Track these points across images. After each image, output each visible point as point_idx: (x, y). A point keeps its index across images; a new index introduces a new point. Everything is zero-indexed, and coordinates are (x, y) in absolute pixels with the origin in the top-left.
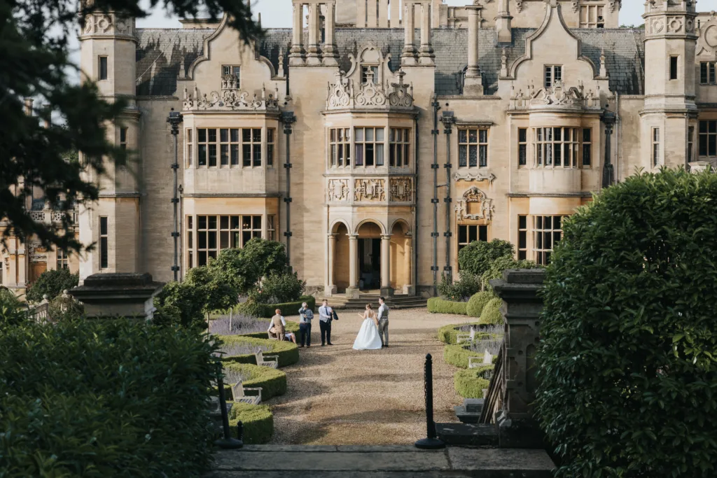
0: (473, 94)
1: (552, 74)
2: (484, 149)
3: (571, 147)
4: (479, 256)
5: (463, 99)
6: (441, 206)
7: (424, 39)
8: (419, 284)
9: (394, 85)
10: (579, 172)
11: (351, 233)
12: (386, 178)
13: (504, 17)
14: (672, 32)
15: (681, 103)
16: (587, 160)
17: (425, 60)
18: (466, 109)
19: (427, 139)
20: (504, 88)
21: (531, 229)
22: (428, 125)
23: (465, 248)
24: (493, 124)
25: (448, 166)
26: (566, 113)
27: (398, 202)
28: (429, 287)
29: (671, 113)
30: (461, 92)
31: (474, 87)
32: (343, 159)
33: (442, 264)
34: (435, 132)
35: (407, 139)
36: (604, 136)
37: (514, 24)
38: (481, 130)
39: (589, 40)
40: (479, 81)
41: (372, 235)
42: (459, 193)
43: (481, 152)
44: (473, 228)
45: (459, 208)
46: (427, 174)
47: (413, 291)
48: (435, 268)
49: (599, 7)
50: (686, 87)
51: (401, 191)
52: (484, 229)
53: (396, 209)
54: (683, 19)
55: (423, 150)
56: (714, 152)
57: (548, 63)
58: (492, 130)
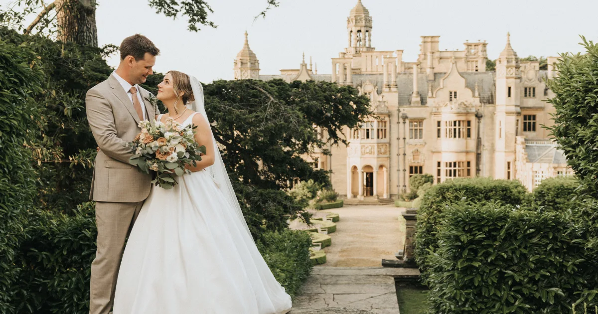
0: (416, 105)
1: (453, 95)
2: (421, 130)
3: (461, 130)
4: (418, 181)
5: (411, 107)
6: (401, 157)
7: (393, 79)
8: (391, 193)
9: (379, 102)
10: (465, 141)
11: (359, 170)
12: (376, 145)
13: (431, 68)
14: (509, 76)
15: (513, 109)
16: (469, 136)
17: (394, 89)
18: (413, 112)
19: (394, 126)
20: (430, 102)
21: (443, 168)
22: (395, 119)
23: (412, 177)
24: (425, 119)
25: (404, 139)
26: (459, 114)
27: (381, 156)
28: (396, 195)
29: (508, 113)
30: (410, 103)
31: (417, 102)
32: (356, 136)
33: (401, 184)
34: (398, 123)
35: (385, 126)
36: (477, 124)
37: (436, 71)
38: (420, 121)
39: (471, 78)
40: (419, 99)
41: (369, 171)
42: (409, 152)
43: (420, 132)
44: (416, 168)
45: (409, 158)
46: (394, 142)
47: (389, 197)
48: (398, 186)
49: (476, 61)
50: (515, 101)
51: (383, 151)
52: (421, 168)
53: (380, 159)
54: (514, 68)
55: (393, 131)
56: (529, 130)
57: (451, 90)
58: (424, 122)
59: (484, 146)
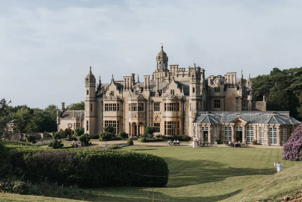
0: (157, 96)
1: (172, 92)
2: (159, 107)
3: (175, 107)
5: (155, 97)
6: (151, 119)
7: (148, 85)
9: (140, 95)
10: (176, 112)
11: (131, 125)
12: (137, 114)
14: (193, 83)
15: (195, 98)
16: (178, 110)
17: (148, 89)
18: (156, 99)
19: (148, 105)
20: (162, 95)
21: (167, 124)
22: (148, 103)
24: (161, 102)
25: (152, 111)
26: (172, 100)
27: (140, 118)
31: (157, 95)
32: (130, 110)
34: (150, 104)
35: (143, 106)
36: (182, 104)
40: (158, 93)
41: (135, 125)
42: (154, 116)
44: (157, 124)
45: (154, 119)
46: (148, 112)
50: (196, 94)
51: (141, 116)
52: (159, 124)
53: (139, 120)
54: (195, 80)
55: (147, 108)
56: (217, 107)
57: (171, 89)
58: (160, 103)
59: (186, 114)
